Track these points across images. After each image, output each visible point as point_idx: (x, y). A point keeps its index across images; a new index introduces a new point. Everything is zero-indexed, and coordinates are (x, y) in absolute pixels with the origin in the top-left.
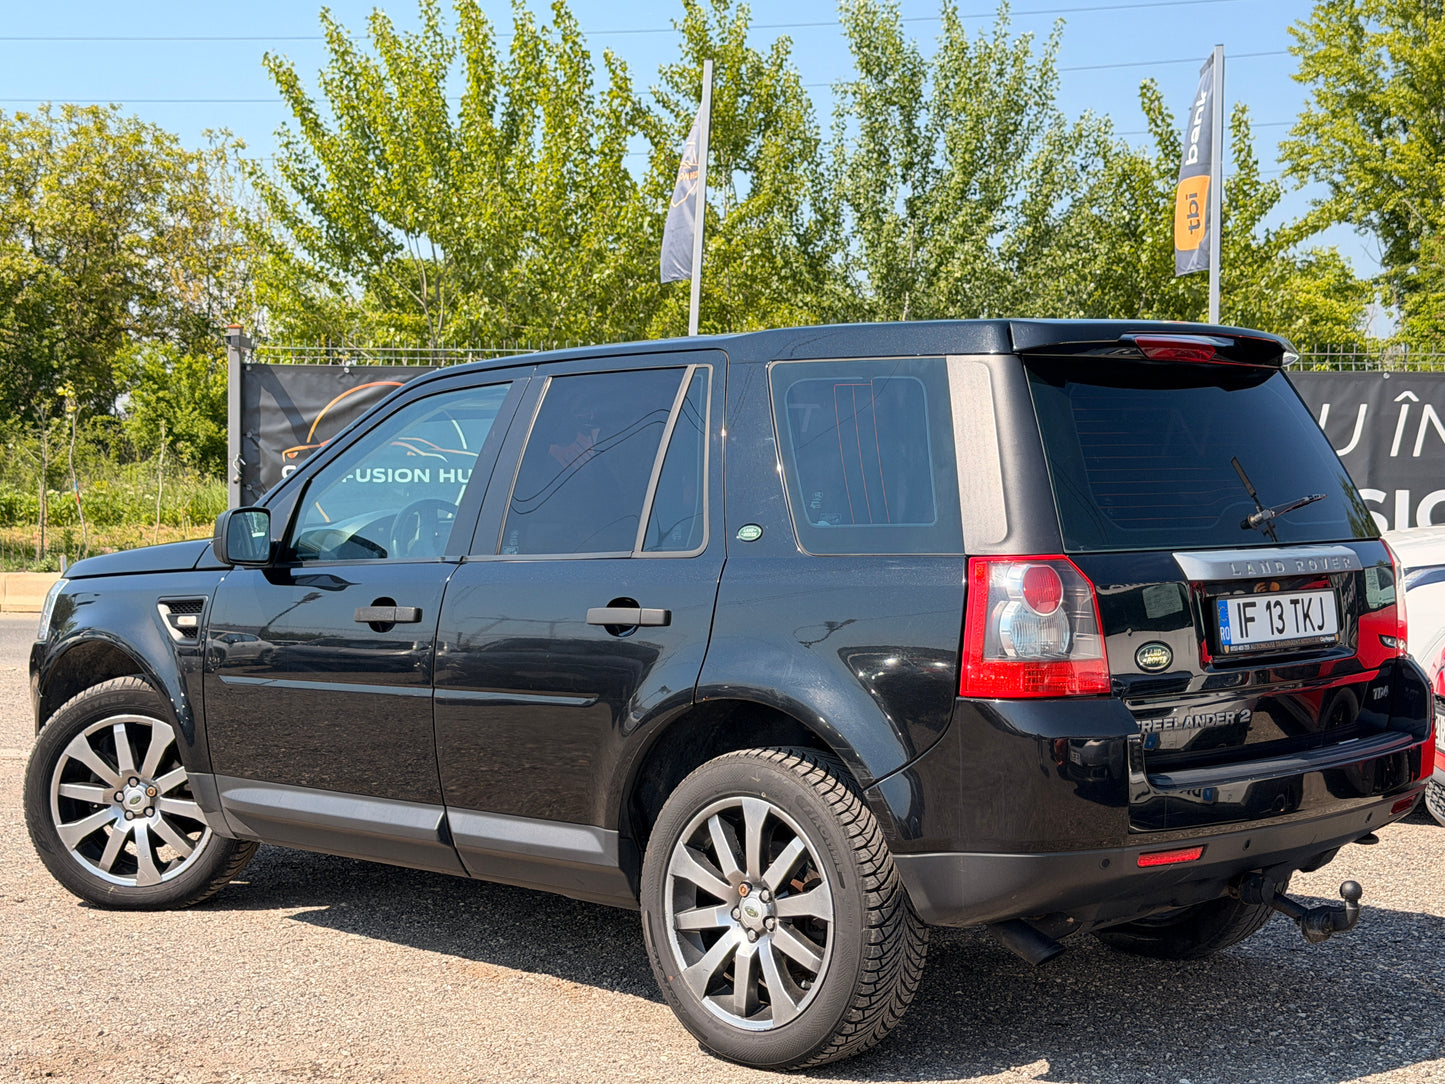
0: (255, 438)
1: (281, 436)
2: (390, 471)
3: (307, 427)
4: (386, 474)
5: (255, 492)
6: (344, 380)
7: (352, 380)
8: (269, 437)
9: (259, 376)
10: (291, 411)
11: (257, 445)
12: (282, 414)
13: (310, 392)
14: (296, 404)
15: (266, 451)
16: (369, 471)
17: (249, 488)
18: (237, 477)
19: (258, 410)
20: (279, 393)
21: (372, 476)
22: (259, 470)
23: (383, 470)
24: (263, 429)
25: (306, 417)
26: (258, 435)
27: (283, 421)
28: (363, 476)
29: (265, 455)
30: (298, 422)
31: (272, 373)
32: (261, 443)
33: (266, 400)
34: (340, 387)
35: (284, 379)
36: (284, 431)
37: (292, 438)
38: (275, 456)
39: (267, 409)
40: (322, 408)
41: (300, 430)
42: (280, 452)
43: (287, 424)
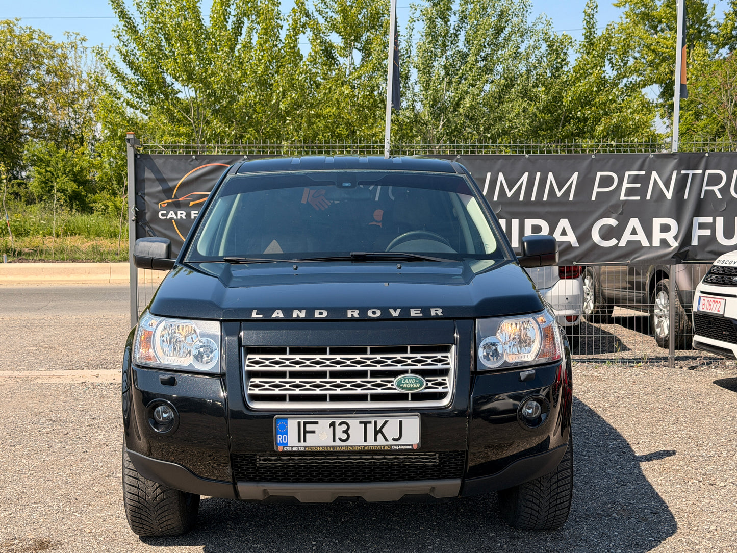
0: (143, 196)
1: (157, 194)
3: (172, 189)
5: (144, 226)
6: (192, 163)
7: (197, 162)
8: (149, 195)
9: (144, 161)
10: (162, 181)
11: (144, 199)
12: (157, 182)
13: (174, 170)
14: (165, 176)
15: (149, 202)
17: (140, 223)
18: (134, 218)
19: (144, 180)
20: (155, 170)
22: (145, 213)
24: (146, 191)
25: (171, 184)
26: (144, 194)
27: (158, 187)
29: (148, 204)
30: (167, 187)
31: (151, 159)
32: (146, 198)
33: (148, 174)
34: (191, 167)
35: (159, 162)
36: (159, 192)
37: (162, 196)
38: (154, 206)
39: (149, 179)
40: (180, 179)
41: (168, 192)
42: (157, 203)
43: (160, 188)
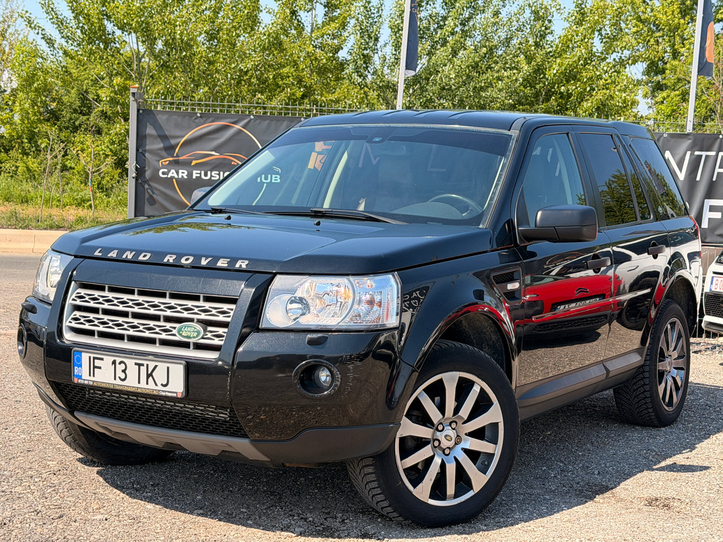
0: (143, 152)
1: (159, 152)
2: (222, 173)
3: (173, 148)
4: (219, 174)
5: (143, 183)
6: (197, 121)
7: (202, 120)
8: (151, 152)
9: (146, 116)
10: (164, 137)
11: (145, 156)
12: (159, 139)
13: (177, 126)
14: (167, 133)
15: (150, 160)
16: (209, 173)
17: (140, 181)
18: (134, 175)
19: (145, 137)
20: (157, 126)
21: (211, 176)
22: (145, 171)
23: (218, 172)
24: (147, 148)
25: (173, 142)
26: (145, 151)
27: (160, 143)
28: (206, 175)
29: (149, 162)
30: (167, 144)
31: (154, 114)
32: (147, 155)
33: (150, 130)
34: (194, 124)
35: (161, 119)
36: (160, 149)
37: (164, 153)
38: (155, 163)
39: (151, 136)
40: (183, 137)
41: (170, 149)
42: (159, 161)
43: (161, 145)
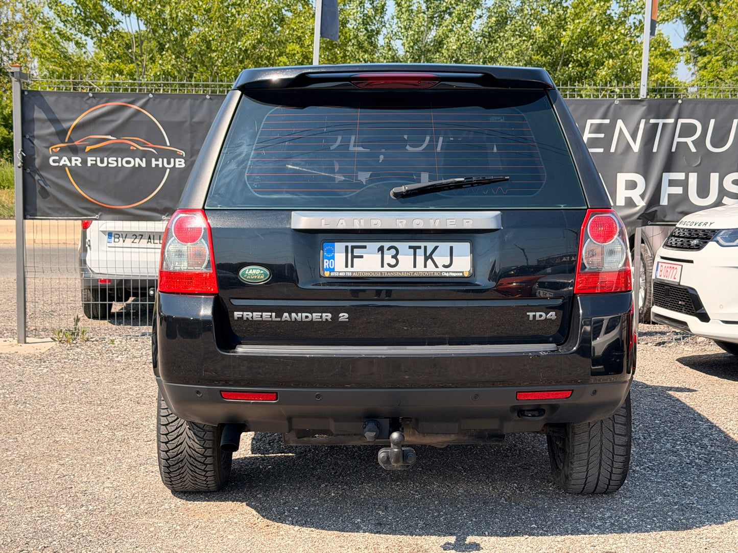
0: (31, 138)
1: (48, 137)
2: (120, 159)
3: (65, 132)
4: (117, 161)
5: (32, 173)
6: (89, 102)
7: (95, 101)
8: (40, 138)
9: (33, 98)
10: (54, 121)
11: (33, 143)
12: (48, 123)
13: (67, 109)
14: (58, 117)
15: (39, 147)
16: (105, 159)
17: (28, 171)
18: (20, 164)
19: (33, 120)
20: (47, 109)
21: (108, 163)
22: (34, 159)
23: (115, 159)
24: (36, 133)
25: (65, 125)
26: (33, 137)
27: (50, 128)
28: (102, 162)
29: (38, 149)
30: (60, 129)
31: (41, 96)
32: (36, 142)
33: (38, 114)
34: (86, 106)
35: (50, 100)
36: (51, 134)
37: (55, 139)
38: (45, 150)
39: (39, 120)
40: (74, 120)
41: (61, 134)
42: (48, 148)
43: (52, 130)
